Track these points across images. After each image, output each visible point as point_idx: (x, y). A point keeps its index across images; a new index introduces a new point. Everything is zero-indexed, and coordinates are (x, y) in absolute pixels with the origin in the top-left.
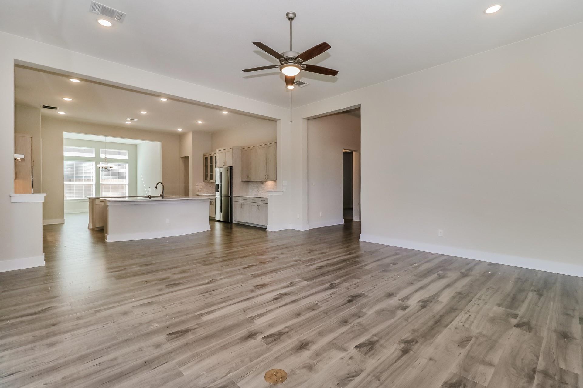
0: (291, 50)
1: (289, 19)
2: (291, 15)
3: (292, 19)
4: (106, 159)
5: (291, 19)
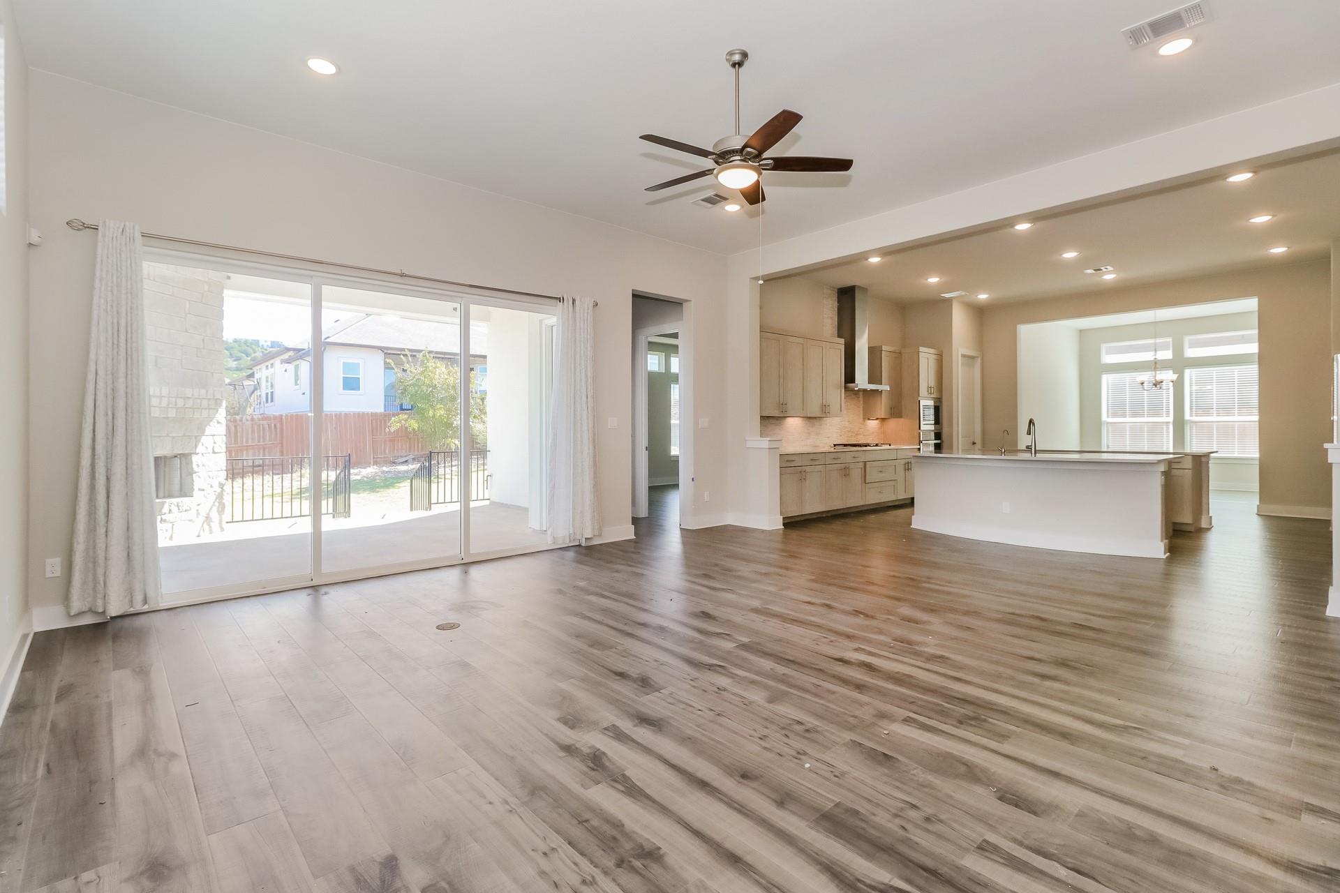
0: (738, 132)
1: (734, 65)
2: (737, 58)
3: (740, 64)
4: (1156, 363)
5: (737, 66)
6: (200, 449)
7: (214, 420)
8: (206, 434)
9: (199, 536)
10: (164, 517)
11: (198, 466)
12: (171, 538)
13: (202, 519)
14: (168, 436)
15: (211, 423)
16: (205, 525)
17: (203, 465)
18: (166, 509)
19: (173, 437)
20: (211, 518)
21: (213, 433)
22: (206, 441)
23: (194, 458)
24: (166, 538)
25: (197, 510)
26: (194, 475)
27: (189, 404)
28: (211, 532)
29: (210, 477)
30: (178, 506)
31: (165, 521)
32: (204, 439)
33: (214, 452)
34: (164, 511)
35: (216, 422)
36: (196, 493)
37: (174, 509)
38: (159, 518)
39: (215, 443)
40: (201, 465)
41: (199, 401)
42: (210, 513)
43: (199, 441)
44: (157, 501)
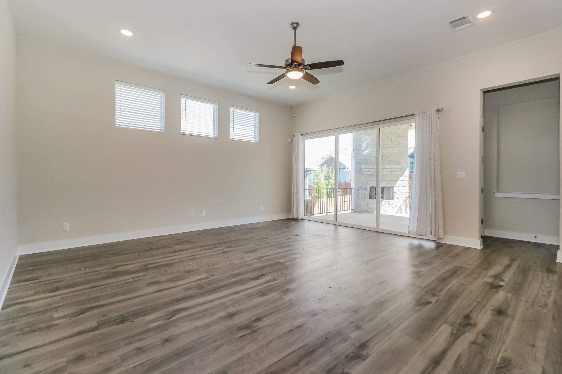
1: (294, 28)
2: (295, 25)
3: (296, 28)
6: (397, 185)
7: (403, 175)
8: (399, 180)
9: (396, 213)
10: (383, 205)
11: (396, 190)
12: (385, 212)
13: (397, 208)
14: (384, 180)
15: (402, 176)
16: (399, 210)
17: (398, 190)
18: (383, 203)
19: (387, 181)
20: (401, 208)
21: (402, 180)
22: (399, 182)
23: (395, 188)
24: (383, 212)
25: (396, 205)
26: (395, 193)
27: (389, 170)
28: (401, 213)
29: (401, 194)
30: (388, 202)
31: (383, 206)
32: (398, 182)
33: (403, 186)
34: (382, 203)
35: (404, 176)
36: (395, 199)
37: (387, 203)
38: (381, 205)
39: (404, 183)
40: (397, 190)
41: (392, 169)
42: (402, 206)
43: (397, 182)
44: (381, 200)
